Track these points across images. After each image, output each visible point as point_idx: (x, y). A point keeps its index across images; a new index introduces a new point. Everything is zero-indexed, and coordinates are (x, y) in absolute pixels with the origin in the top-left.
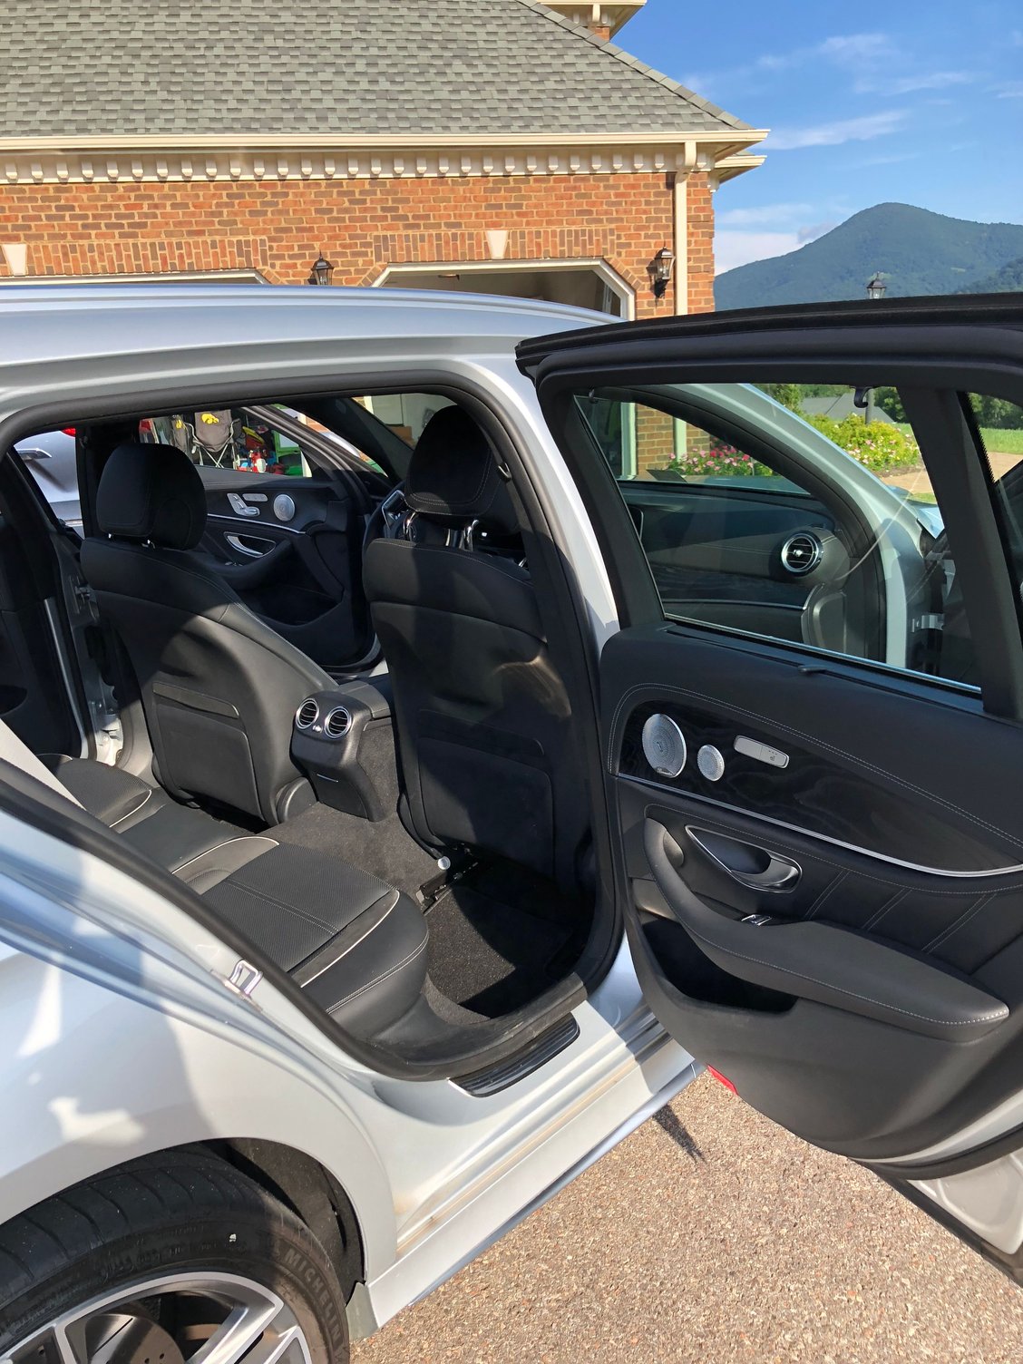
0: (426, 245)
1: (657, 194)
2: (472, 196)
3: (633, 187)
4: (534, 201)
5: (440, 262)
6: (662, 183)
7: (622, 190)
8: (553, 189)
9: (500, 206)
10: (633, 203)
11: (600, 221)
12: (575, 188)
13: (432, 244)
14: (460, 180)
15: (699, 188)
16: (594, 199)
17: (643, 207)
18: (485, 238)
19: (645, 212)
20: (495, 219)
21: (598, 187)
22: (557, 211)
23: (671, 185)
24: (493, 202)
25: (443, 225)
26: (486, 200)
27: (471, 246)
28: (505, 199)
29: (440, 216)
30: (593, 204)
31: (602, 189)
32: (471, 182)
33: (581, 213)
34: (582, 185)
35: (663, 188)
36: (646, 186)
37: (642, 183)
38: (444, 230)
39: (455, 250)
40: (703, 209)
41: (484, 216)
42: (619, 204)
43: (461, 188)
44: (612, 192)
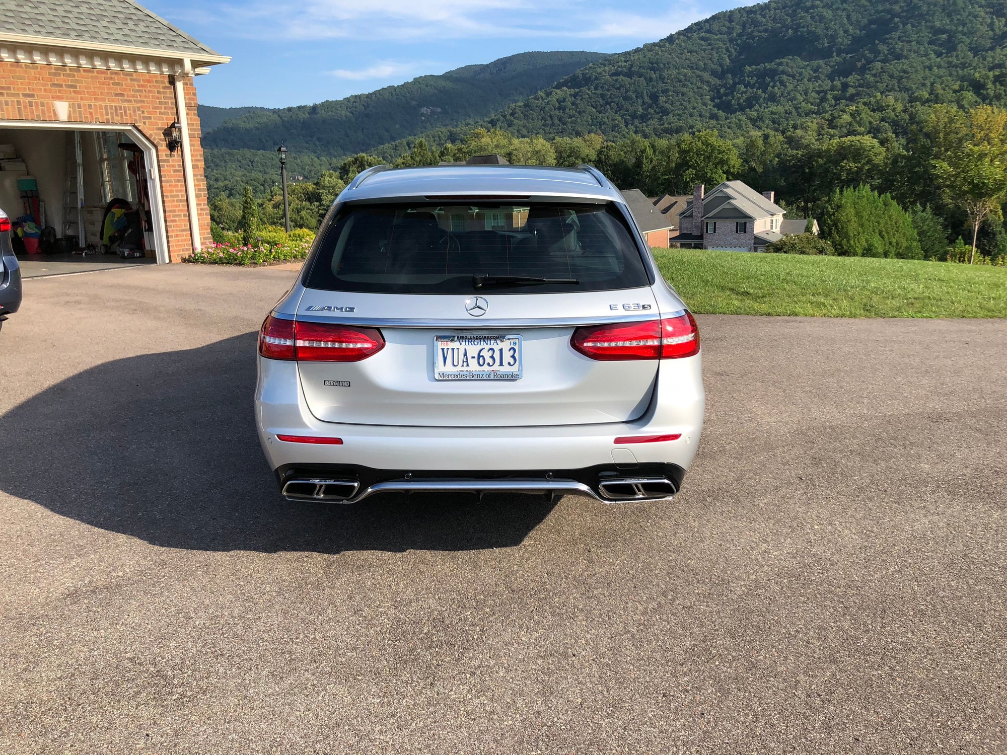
0: (10, 107)
1: (165, 88)
2: (41, 76)
3: (149, 81)
4: (84, 84)
5: (21, 120)
6: (167, 80)
7: (142, 83)
8: (96, 78)
9: (61, 86)
10: (149, 91)
11: (130, 101)
12: (111, 78)
13: (15, 108)
14: (31, 65)
15: (189, 86)
16: (124, 87)
17: (156, 94)
18: (53, 107)
19: (158, 98)
20: (58, 94)
21: (127, 80)
22: (101, 93)
23: (172, 81)
24: (56, 82)
25: (21, 95)
26: (51, 81)
27: (43, 111)
28: (64, 81)
29: (18, 89)
30: (125, 90)
31: (129, 81)
32: (39, 67)
33: (117, 95)
34: (116, 77)
35: (167, 84)
36: (156, 81)
37: (154, 80)
38: (22, 99)
39: (32, 112)
40: (193, 99)
41: (50, 91)
42: (142, 91)
43: (32, 71)
44: (136, 83)
